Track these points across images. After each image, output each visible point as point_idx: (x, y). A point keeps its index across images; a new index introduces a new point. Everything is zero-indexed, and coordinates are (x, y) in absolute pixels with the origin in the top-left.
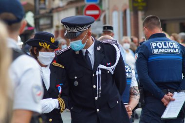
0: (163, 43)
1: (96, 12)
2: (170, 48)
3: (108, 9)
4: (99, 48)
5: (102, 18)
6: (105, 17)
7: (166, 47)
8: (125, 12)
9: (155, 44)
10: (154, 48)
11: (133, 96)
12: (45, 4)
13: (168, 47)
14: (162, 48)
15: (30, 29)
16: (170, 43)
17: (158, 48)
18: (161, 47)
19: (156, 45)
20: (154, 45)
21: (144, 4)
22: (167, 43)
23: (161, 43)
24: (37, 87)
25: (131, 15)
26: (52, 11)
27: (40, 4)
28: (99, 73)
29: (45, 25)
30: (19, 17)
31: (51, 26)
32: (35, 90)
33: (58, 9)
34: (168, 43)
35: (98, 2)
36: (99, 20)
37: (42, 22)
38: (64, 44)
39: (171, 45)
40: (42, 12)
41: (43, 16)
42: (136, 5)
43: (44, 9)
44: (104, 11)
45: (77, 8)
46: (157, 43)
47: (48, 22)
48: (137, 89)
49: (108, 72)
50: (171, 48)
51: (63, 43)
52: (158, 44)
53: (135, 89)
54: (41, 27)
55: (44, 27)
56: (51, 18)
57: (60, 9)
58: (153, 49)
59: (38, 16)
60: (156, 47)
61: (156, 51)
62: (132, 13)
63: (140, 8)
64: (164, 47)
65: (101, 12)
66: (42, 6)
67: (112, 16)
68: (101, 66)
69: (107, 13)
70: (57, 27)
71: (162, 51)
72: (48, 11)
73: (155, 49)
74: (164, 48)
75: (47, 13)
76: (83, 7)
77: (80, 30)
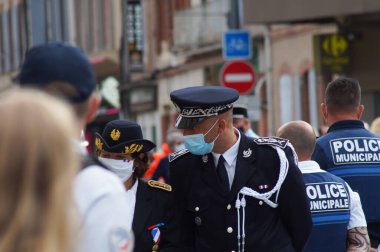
0: (356, 141)
1: (245, 78)
2: (370, 151)
3: (271, 70)
4: (247, 154)
5: (258, 89)
6: (264, 87)
7: (362, 150)
8: (305, 77)
9: (340, 143)
10: (337, 151)
11: (354, 248)
12: (141, 61)
13: (367, 150)
14: (355, 152)
15: (111, 112)
16: (371, 142)
17: (346, 153)
18: (352, 150)
19: (340, 146)
20: (337, 145)
21: (345, 61)
22: (365, 142)
23: (353, 141)
24: (121, 233)
25: (317, 82)
26: (156, 75)
27: (131, 61)
28: (240, 203)
29: (140, 104)
30: (85, 90)
31: (153, 106)
32: (115, 239)
33: (169, 72)
34: (368, 141)
35: (250, 56)
36: (253, 94)
37: (135, 98)
38: (179, 143)
39: (374, 146)
40: (136, 77)
41: (138, 86)
42: (328, 61)
43: (140, 71)
44: (262, 75)
45: (207, 70)
46: (343, 141)
47: (148, 97)
48: (365, 231)
49: (261, 203)
50: (373, 153)
51: (178, 140)
52: (346, 143)
53: (358, 233)
54: (133, 109)
55: (139, 108)
56: (154, 90)
57: (172, 71)
58: (335, 154)
59: (127, 87)
60: (342, 151)
61: (340, 158)
62: (320, 78)
63: (338, 68)
64: (358, 149)
65: (256, 76)
66: (136, 65)
67: (278, 84)
68: (247, 191)
69: (268, 78)
70: (167, 107)
71: (353, 158)
72: (147, 75)
73: (339, 154)
74: (359, 153)
75: (145, 79)
76: (218, 67)
77: (201, 114)
